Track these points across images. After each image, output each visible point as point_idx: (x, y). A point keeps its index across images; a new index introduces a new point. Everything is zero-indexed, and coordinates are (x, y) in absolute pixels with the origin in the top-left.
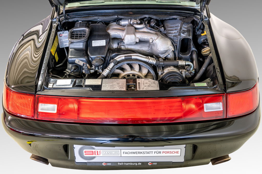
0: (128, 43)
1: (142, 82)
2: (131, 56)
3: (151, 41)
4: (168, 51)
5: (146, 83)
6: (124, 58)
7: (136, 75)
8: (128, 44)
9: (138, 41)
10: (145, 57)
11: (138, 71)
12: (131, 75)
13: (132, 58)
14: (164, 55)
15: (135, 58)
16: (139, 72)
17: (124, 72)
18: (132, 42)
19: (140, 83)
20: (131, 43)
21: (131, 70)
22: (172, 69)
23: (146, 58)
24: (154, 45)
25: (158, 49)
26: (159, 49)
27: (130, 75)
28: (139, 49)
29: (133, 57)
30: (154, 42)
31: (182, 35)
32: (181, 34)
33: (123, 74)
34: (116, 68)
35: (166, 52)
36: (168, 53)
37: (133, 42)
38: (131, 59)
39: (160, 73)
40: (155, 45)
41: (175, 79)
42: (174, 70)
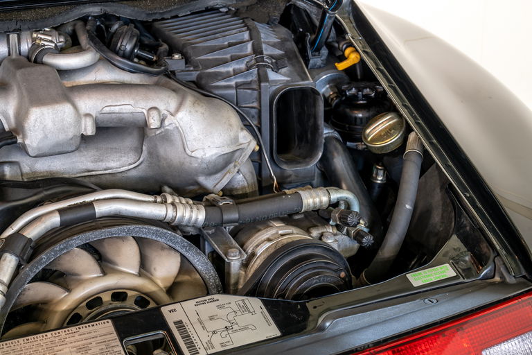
0: (47, 145)
1: (194, 319)
2: (90, 204)
3: (154, 122)
4: (237, 154)
5: (212, 318)
6: (56, 220)
7: (130, 293)
8: (46, 150)
9: (89, 130)
10: (151, 199)
11: (134, 271)
12: (106, 298)
13: (97, 215)
14: (219, 176)
15: (112, 213)
16: (140, 275)
17: (69, 290)
18: (62, 137)
19: (185, 321)
20: (58, 144)
21: (104, 273)
22: (280, 232)
23: (155, 202)
24: (166, 137)
25: (193, 154)
26: (198, 154)
27: (100, 299)
28: (91, 166)
29: (101, 209)
30: (166, 122)
31: (272, 76)
32: (269, 71)
33: (67, 300)
34: (32, 275)
35: (227, 161)
36: (235, 166)
37: (71, 135)
38: (93, 217)
39: (234, 263)
40: (177, 137)
41: (318, 274)
42: (292, 234)
